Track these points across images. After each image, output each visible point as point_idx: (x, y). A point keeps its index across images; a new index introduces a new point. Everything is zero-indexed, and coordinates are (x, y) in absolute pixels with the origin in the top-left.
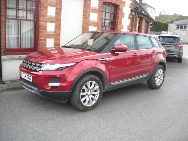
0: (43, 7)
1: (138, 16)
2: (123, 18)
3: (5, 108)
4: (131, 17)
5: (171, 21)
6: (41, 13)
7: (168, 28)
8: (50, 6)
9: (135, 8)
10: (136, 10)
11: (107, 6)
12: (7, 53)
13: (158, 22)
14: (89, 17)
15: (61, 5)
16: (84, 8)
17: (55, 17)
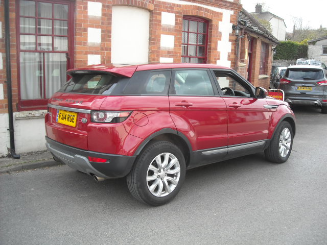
0: (80, 29)
1: (246, 36)
2: (219, 42)
3: (16, 199)
4: (234, 38)
5: (313, 40)
6: (78, 39)
7: (308, 53)
8: (92, 26)
9: (239, 23)
10: (241, 27)
11: (190, 21)
12: (22, 108)
13: (289, 43)
14: (160, 41)
15: (110, 24)
16: (150, 27)
17: (101, 46)
